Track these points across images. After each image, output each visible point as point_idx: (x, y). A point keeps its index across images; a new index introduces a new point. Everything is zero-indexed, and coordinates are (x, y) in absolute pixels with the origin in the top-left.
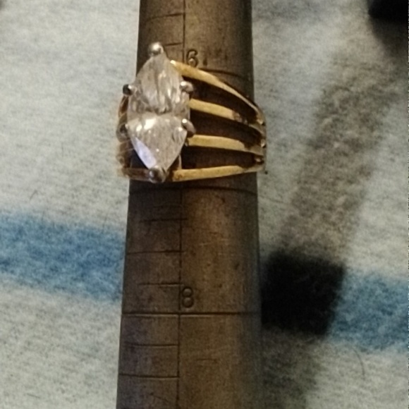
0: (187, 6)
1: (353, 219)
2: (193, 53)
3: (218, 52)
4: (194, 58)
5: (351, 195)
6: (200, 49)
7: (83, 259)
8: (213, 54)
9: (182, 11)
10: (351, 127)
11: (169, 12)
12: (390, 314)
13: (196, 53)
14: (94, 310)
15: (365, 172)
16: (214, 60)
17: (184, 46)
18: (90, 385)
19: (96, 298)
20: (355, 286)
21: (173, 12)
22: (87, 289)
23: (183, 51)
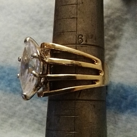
0: (78, 14)
1: (112, 64)
2: (81, 36)
3: (92, 36)
4: (81, 39)
5: (111, 55)
6: (84, 35)
7: (9, 78)
8: (90, 37)
9: (76, 16)
10: (111, 30)
11: (70, 17)
12: (126, 99)
13: (82, 36)
14: (13, 98)
15: (117, 47)
16: (90, 40)
17: (76, 33)
18: (12, 127)
19: (15, 94)
20: (112, 89)
21: (71, 17)
22: (11, 90)
23: (76, 35)
